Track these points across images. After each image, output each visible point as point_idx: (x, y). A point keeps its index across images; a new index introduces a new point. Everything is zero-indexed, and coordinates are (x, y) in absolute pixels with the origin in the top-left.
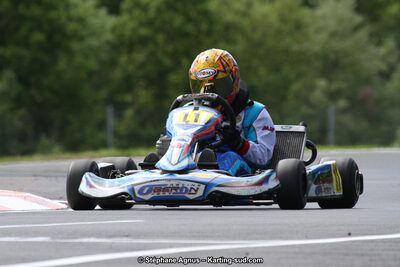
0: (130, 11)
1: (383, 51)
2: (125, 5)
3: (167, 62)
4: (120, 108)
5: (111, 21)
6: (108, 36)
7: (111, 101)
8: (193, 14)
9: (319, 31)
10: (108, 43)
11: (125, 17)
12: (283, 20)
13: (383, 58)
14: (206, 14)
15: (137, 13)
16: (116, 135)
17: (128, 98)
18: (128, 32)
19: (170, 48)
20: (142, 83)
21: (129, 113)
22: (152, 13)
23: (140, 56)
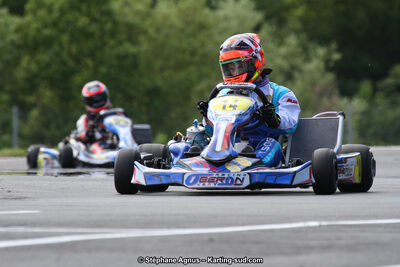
0: (34, 12)
1: (283, 50)
2: (28, 6)
4: (25, 109)
5: (16, 21)
7: (15, 101)
8: (97, 15)
10: (13, 43)
11: (28, 18)
13: (285, 57)
14: (109, 14)
16: (21, 136)
18: (32, 32)
21: (34, 113)
23: (44, 57)
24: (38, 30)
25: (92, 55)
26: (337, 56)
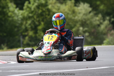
0: (26, 9)
1: (97, 18)
2: (25, 7)
3: (37, 23)
4: (24, 36)
5: (21, 12)
6: (21, 16)
8: (44, 9)
9: (79, 13)
11: (24, 11)
12: (69, 10)
13: (98, 20)
15: (28, 9)
17: (26, 34)
19: (38, 19)
20: (30, 29)
21: (27, 38)
23: (29, 22)
24: (27, 15)
25: (43, 21)
26: (113, 19)
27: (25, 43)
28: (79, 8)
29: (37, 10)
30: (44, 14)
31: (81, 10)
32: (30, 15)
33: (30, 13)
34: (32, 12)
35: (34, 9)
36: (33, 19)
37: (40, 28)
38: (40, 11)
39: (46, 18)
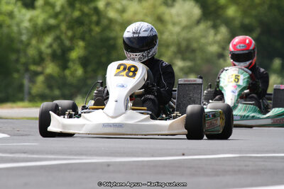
3: (67, 43)
6: (26, 24)
8: (86, 9)
10: (26, 28)
18: (40, 21)
19: (70, 33)
22: (58, 9)
23: (48, 39)
24: (45, 21)
25: (83, 39)
27: (35, 90)
28: (174, 11)
29: (69, 10)
30: (86, 21)
31: (178, 15)
32: (52, 22)
33: (51, 17)
34: (56, 15)
35: (63, 7)
36: (58, 33)
37: (74, 55)
38: (77, 14)
39: (91, 30)
